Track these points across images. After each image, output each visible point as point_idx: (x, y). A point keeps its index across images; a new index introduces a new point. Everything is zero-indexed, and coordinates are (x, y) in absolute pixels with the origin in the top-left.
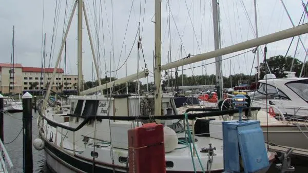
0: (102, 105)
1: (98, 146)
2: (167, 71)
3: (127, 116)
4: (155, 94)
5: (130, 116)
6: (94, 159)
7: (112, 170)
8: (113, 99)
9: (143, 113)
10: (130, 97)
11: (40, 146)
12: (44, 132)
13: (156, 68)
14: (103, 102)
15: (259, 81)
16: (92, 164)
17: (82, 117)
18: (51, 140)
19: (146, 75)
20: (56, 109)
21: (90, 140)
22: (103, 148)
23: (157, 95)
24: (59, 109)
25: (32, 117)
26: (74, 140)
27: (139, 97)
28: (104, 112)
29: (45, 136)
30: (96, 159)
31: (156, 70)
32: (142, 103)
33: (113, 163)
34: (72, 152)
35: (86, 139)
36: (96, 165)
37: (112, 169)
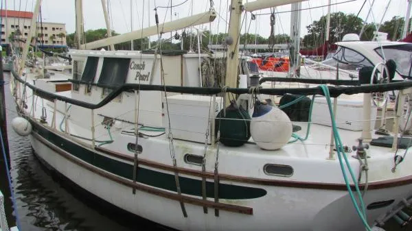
0: (138, 67)
1: (141, 135)
2: (254, 13)
3: (179, 85)
4: (229, 51)
5: (184, 86)
6: (136, 155)
7: (174, 176)
8: (159, 56)
9: (207, 82)
10: (185, 55)
11: (25, 130)
12: (26, 107)
13: (234, 6)
14: (137, 62)
15: (336, 43)
16: (132, 164)
17: (98, 85)
18: (43, 121)
19: (212, 19)
20: (37, 71)
21: (117, 123)
22: (150, 139)
23: (233, 53)
24: (42, 72)
25: (4, 82)
26: (93, 123)
27: (200, 55)
28: (142, 78)
29: (31, 114)
30: (141, 156)
31: (233, 11)
32: (204, 66)
33: (175, 165)
34: (90, 143)
35: (108, 122)
36: (140, 166)
37: (173, 173)
